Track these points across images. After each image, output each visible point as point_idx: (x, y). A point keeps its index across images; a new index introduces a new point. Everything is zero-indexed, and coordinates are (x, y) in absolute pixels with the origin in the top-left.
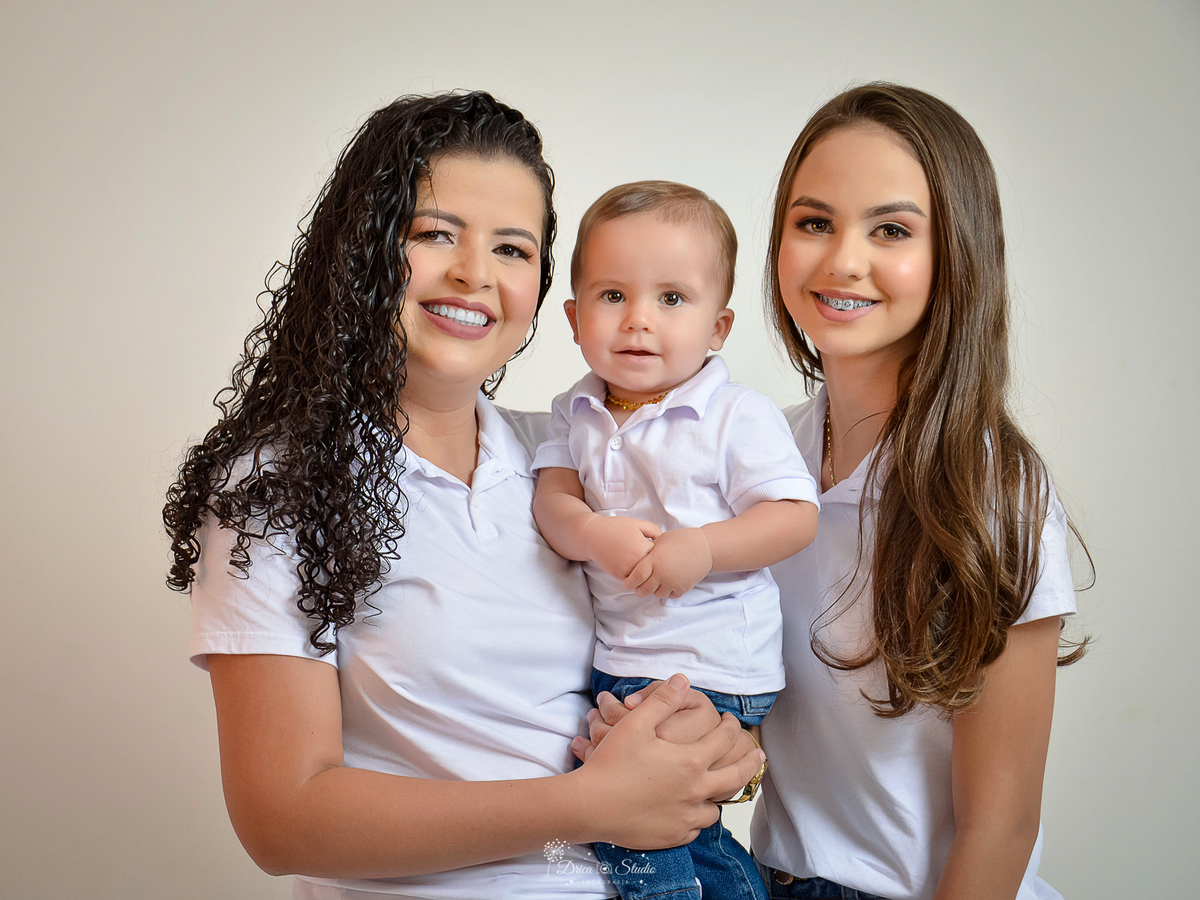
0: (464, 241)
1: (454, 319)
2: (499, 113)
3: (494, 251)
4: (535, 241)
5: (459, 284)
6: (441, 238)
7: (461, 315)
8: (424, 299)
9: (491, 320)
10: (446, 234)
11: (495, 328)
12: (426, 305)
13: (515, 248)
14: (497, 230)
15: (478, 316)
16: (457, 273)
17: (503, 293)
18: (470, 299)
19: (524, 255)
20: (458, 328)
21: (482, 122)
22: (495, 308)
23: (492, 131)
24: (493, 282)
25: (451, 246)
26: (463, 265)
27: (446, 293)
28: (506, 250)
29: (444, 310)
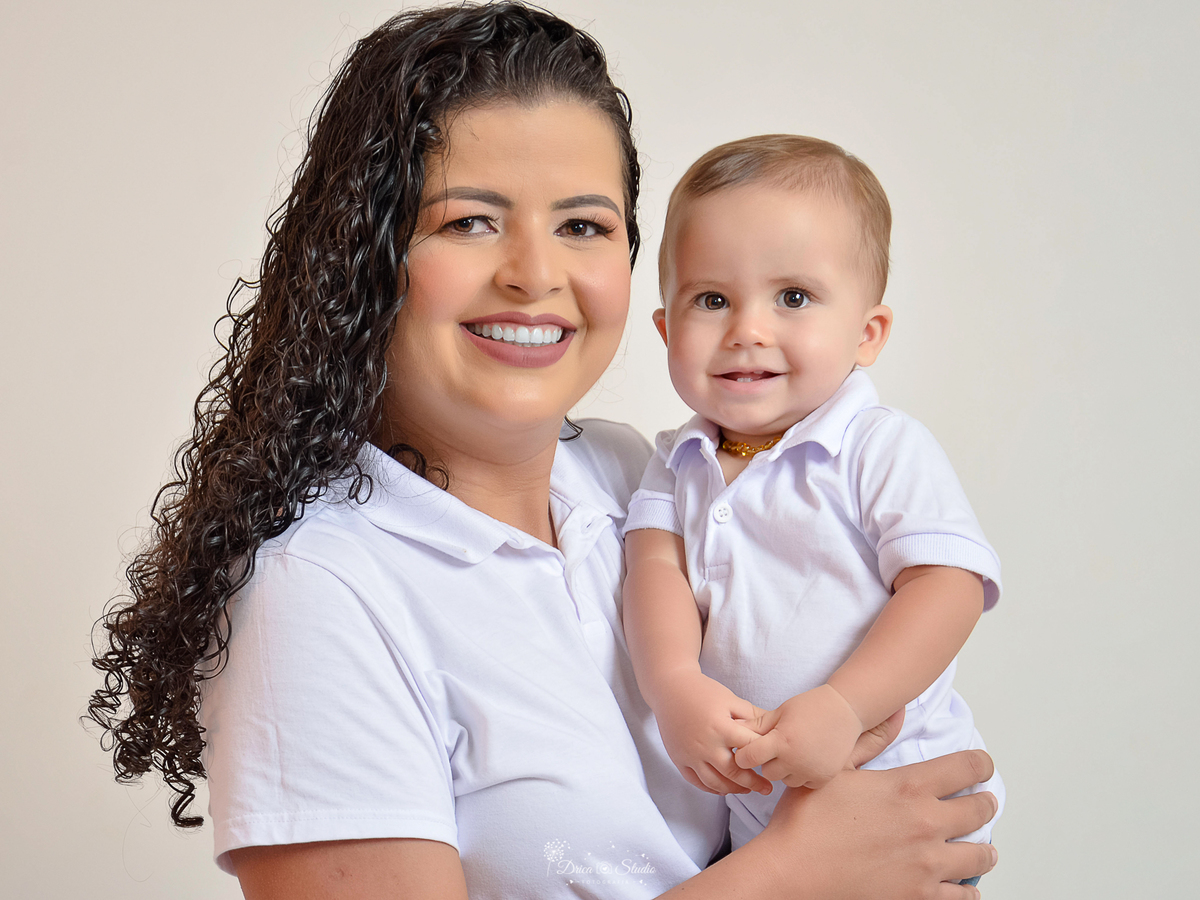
0: (513, 227)
1: (514, 343)
2: (536, 30)
3: (558, 231)
4: (614, 207)
5: (514, 293)
6: (478, 227)
7: (523, 334)
8: (466, 319)
9: (567, 331)
10: (484, 219)
11: (575, 341)
12: (470, 326)
13: (587, 223)
14: (558, 203)
15: (548, 332)
16: (508, 277)
17: (579, 294)
18: (532, 311)
19: (602, 230)
20: (521, 353)
21: (514, 50)
22: (572, 316)
23: (530, 59)
24: (563, 281)
25: (495, 237)
26: (514, 265)
27: (499, 308)
28: (574, 227)
29: (498, 332)
